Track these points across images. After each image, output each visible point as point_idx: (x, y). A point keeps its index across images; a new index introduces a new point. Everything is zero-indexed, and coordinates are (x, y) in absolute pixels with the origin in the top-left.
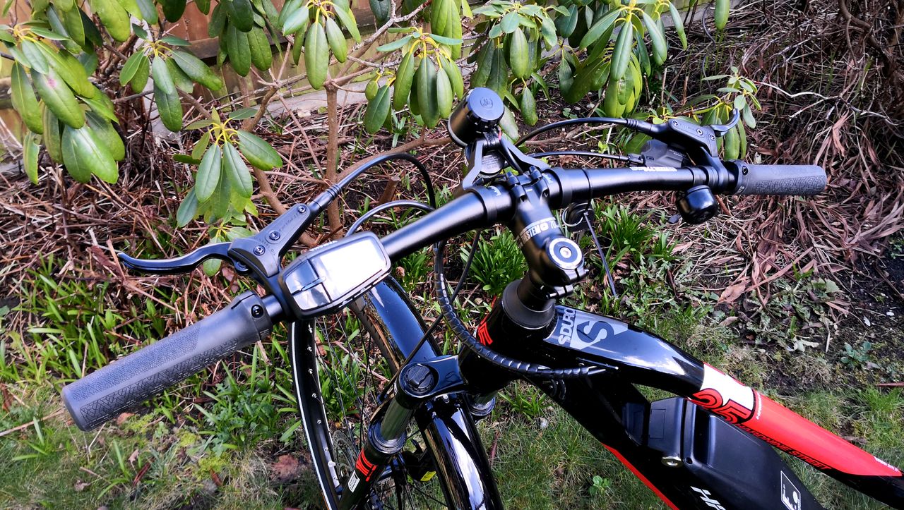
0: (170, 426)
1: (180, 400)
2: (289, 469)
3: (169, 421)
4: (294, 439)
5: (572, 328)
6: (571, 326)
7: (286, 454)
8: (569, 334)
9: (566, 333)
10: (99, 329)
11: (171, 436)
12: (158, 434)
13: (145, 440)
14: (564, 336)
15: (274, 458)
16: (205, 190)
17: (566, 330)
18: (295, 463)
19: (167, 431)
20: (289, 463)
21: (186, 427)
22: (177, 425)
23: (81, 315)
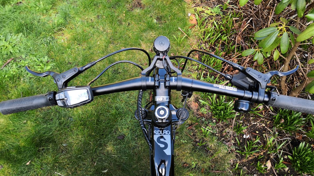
0: (197, 70)
1: (206, 68)
2: (194, 107)
3: (198, 68)
4: (204, 105)
5: (161, 134)
6: (162, 134)
7: (198, 104)
8: (158, 134)
9: (158, 132)
10: (220, 38)
11: (194, 71)
12: (194, 67)
13: (191, 65)
14: (157, 132)
15: (196, 101)
16: (259, 34)
17: (159, 132)
18: (197, 108)
19: (195, 69)
20: (196, 106)
21: (198, 74)
22: (198, 71)
23: (223, 31)
